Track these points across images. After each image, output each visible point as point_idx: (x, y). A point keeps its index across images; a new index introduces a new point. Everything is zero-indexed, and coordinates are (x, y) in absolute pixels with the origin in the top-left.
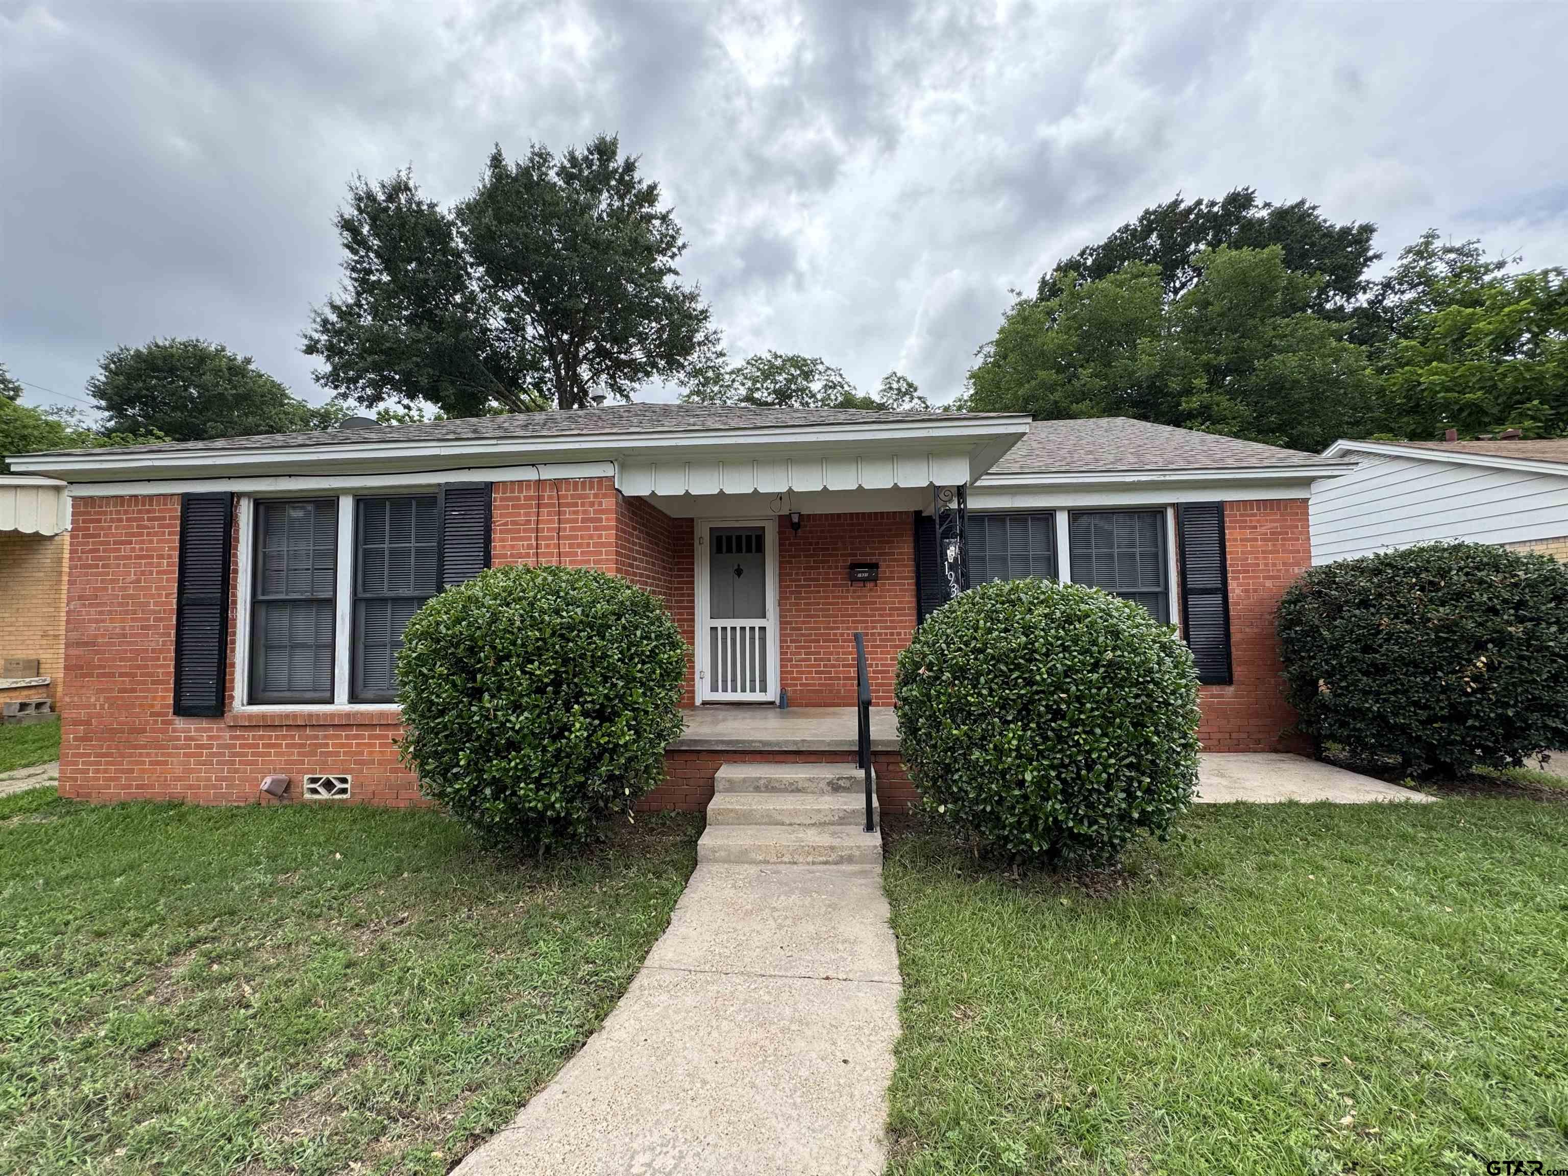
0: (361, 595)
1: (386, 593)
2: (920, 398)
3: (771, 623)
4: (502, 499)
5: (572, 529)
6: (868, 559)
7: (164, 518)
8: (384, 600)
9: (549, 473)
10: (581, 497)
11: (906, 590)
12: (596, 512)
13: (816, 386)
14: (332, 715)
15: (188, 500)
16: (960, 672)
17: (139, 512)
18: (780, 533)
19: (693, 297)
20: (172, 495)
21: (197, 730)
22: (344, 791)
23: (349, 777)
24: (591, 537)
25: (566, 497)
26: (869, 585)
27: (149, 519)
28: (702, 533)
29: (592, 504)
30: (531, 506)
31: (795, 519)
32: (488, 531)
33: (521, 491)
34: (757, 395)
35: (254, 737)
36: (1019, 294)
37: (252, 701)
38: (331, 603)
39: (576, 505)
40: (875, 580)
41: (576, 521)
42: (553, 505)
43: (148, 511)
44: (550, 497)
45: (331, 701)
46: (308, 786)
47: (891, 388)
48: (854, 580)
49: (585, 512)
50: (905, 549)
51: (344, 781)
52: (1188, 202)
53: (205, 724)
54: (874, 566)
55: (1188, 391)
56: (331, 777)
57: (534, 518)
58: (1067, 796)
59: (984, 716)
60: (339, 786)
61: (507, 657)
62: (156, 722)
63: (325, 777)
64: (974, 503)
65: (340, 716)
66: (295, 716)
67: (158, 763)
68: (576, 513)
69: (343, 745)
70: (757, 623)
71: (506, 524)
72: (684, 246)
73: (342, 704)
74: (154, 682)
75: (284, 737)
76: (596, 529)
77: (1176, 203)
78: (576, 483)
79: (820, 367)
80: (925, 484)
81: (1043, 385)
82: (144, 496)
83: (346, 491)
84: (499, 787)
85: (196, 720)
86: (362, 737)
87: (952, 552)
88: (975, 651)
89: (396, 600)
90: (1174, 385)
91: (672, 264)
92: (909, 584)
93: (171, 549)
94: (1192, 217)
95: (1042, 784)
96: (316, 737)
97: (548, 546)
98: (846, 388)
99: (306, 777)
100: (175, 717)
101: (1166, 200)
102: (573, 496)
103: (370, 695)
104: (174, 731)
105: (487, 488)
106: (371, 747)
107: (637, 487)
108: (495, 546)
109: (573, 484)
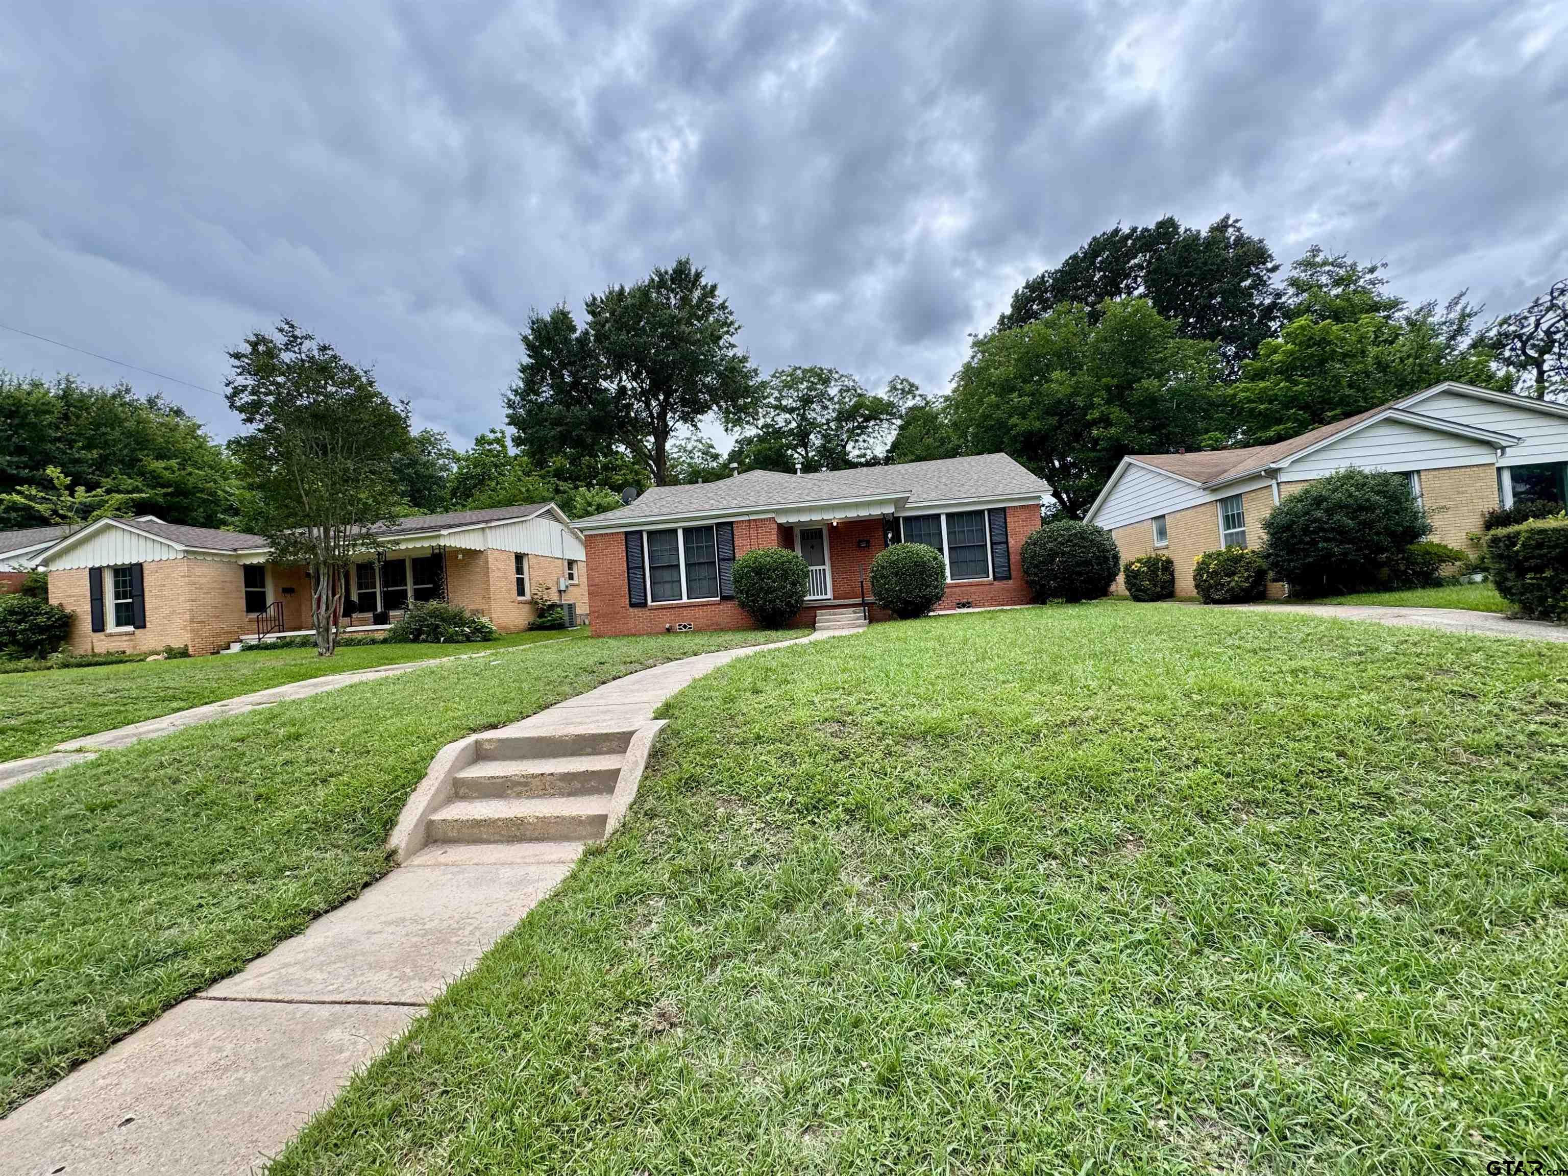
0: (688, 563)
1: (696, 561)
3: (827, 567)
4: (737, 527)
6: (865, 539)
7: (619, 543)
8: (695, 564)
9: (753, 517)
10: (764, 525)
12: (769, 529)
14: (683, 603)
15: (626, 533)
17: (609, 538)
18: (828, 532)
20: (621, 532)
21: (638, 611)
23: (692, 623)
24: (768, 538)
25: (759, 525)
26: (866, 549)
27: (614, 545)
28: (797, 532)
30: (747, 529)
31: (835, 527)
32: (733, 538)
33: (743, 523)
35: (658, 612)
37: (654, 601)
38: (678, 566)
39: (763, 528)
40: (868, 546)
41: (763, 533)
42: (755, 528)
43: (612, 538)
44: (753, 525)
45: (681, 599)
46: (678, 627)
47: (896, 389)
48: (859, 546)
49: (765, 530)
50: (879, 534)
52: (1126, 230)
53: (640, 609)
54: (868, 542)
57: (748, 533)
60: (689, 626)
62: (624, 610)
63: (684, 624)
66: (669, 604)
67: (625, 623)
69: (689, 613)
70: (822, 567)
71: (739, 535)
73: (685, 599)
74: (621, 597)
75: (668, 612)
76: (770, 535)
80: (880, 513)
82: (610, 533)
83: (681, 528)
85: (635, 609)
86: (696, 610)
87: (890, 536)
89: (700, 564)
92: (882, 547)
93: (623, 548)
96: (678, 609)
97: (754, 542)
99: (678, 624)
100: (630, 608)
101: (1110, 229)
103: (693, 597)
104: (630, 612)
105: (731, 523)
106: (699, 612)
107: (782, 520)
108: (736, 543)
109: (761, 520)
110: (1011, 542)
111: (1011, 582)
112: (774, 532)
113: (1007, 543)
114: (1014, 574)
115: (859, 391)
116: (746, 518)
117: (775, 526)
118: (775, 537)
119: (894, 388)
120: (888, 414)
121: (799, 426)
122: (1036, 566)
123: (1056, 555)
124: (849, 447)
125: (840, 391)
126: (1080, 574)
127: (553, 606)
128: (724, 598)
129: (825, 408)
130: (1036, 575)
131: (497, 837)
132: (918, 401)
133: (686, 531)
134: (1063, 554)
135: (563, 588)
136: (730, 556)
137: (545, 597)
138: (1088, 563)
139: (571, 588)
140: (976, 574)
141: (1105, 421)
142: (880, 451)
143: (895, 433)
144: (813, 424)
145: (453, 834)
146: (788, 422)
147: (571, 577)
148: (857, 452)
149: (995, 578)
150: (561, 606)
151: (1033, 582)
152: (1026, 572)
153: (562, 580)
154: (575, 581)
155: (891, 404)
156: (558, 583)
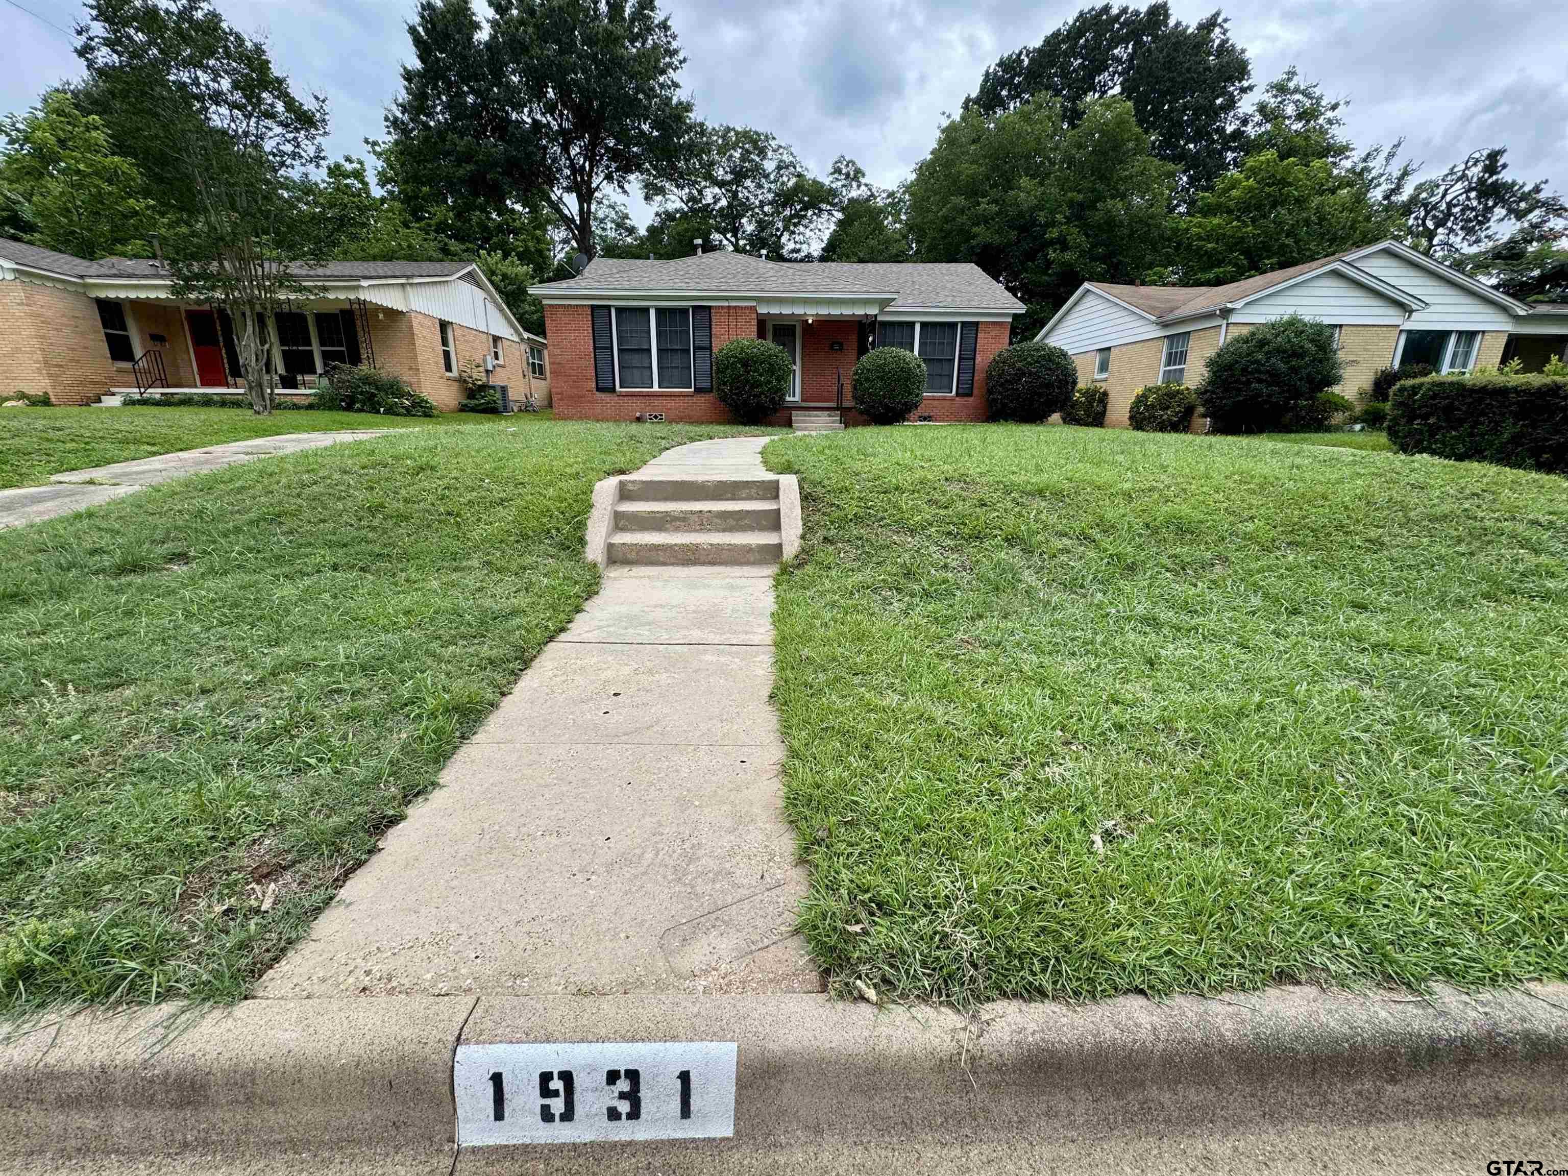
0: (660, 348)
1: (671, 347)
3: (798, 367)
4: (715, 313)
5: (741, 325)
6: (839, 341)
7: (583, 314)
8: (668, 350)
9: (732, 303)
10: (744, 314)
11: (854, 352)
12: (749, 319)
14: (653, 392)
15: (593, 307)
17: (573, 311)
18: (802, 330)
20: (586, 305)
21: (605, 396)
22: (662, 419)
23: (663, 414)
25: (738, 313)
26: (839, 352)
27: (577, 315)
29: (747, 316)
30: (725, 316)
31: (810, 322)
32: (711, 325)
33: (722, 310)
35: (625, 397)
37: (622, 387)
38: (649, 351)
39: (742, 316)
40: (841, 349)
41: (742, 322)
42: (734, 316)
43: (577, 312)
44: (733, 313)
45: (652, 387)
46: (648, 417)
48: (832, 350)
49: (745, 319)
50: (854, 337)
53: (607, 394)
54: (841, 344)
56: (657, 414)
57: (727, 320)
60: (660, 417)
62: (590, 393)
63: (654, 414)
64: (881, 319)
65: (656, 392)
67: (591, 409)
68: (742, 319)
69: (660, 403)
71: (717, 322)
73: (656, 388)
74: (588, 379)
75: (636, 397)
76: (749, 326)
79: (772, 143)
80: (863, 313)
82: (575, 306)
83: (653, 307)
85: (604, 393)
86: (667, 400)
87: (871, 339)
89: (673, 350)
93: (588, 327)
96: (648, 397)
97: (732, 331)
99: (648, 414)
100: (597, 393)
102: (741, 313)
103: (664, 386)
104: (598, 396)
105: (710, 308)
106: (671, 403)
107: (763, 310)
108: (714, 331)
109: (742, 308)
110: (979, 359)
111: (971, 399)
112: (755, 322)
113: (974, 359)
114: (975, 392)
115: (799, 169)
116: (726, 304)
117: (754, 316)
118: (754, 328)
119: (838, 171)
120: (829, 203)
121: (730, 206)
122: (1002, 385)
123: (1024, 374)
124: (784, 240)
125: (779, 168)
126: (1040, 395)
127: (484, 387)
128: (698, 390)
129: (760, 186)
130: (1000, 393)
131: (673, 560)
132: (863, 192)
133: (660, 311)
134: (1030, 374)
135: (490, 368)
136: (706, 343)
137: (475, 376)
138: (1049, 385)
139: (498, 369)
140: (940, 389)
141: (1062, 243)
142: (816, 248)
143: (833, 227)
144: (746, 207)
145: (633, 556)
146: (716, 200)
147: (496, 356)
148: (791, 246)
149: (957, 394)
150: (493, 387)
151: (995, 400)
152: (990, 391)
153: (489, 358)
154: (501, 362)
155: (833, 193)
156: (485, 361)
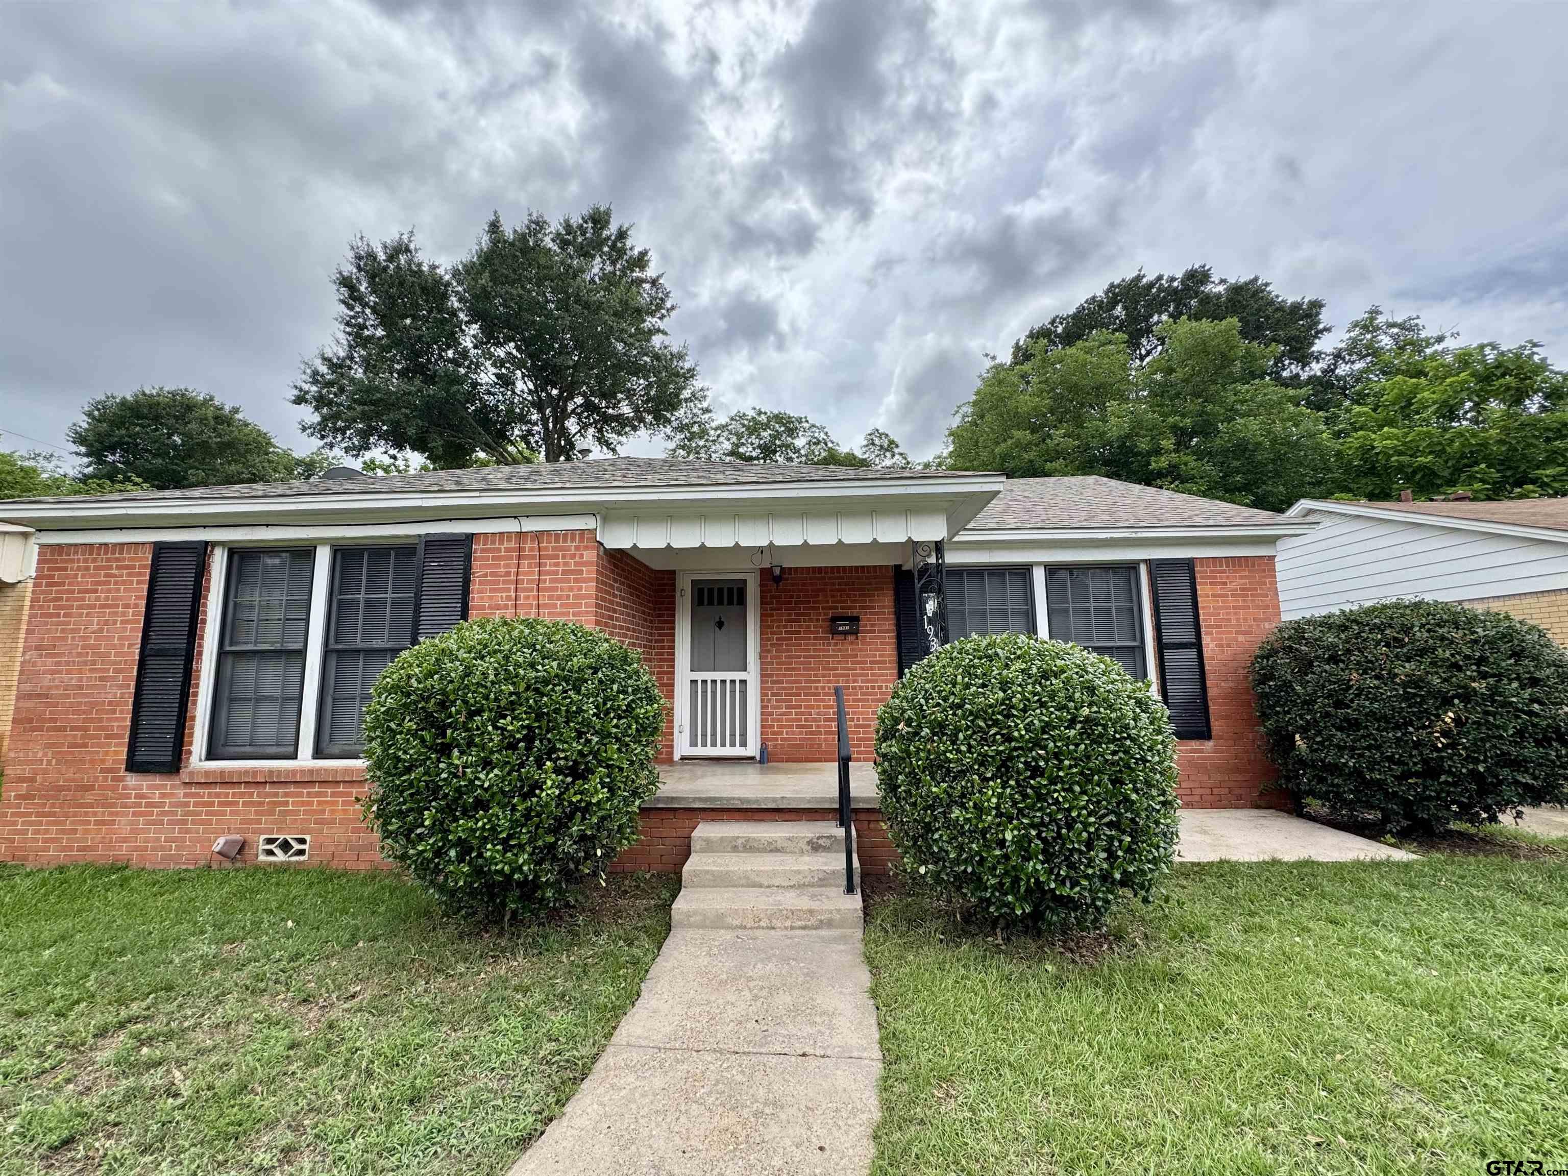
0: (333, 646)
1: (359, 644)
2: (901, 454)
3: (752, 675)
4: (482, 551)
5: (551, 581)
6: (849, 613)
7: (134, 567)
8: (358, 651)
9: (531, 525)
10: (562, 549)
11: (888, 644)
12: (576, 564)
13: (800, 442)
14: (294, 772)
16: (939, 728)
17: (108, 560)
18: (761, 585)
19: (680, 357)
20: (144, 544)
21: (149, 787)
22: (301, 852)
23: (308, 838)
24: (571, 589)
25: (547, 549)
26: (850, 638)
27: (118, 568)
28: (684, 585)
29: (573, 556)
30: (511, 558)
31: (777, 571)
32: (467, 582)
33: (501, 542)
34: (741, 450)
35: (210, 795)
36: (994, 358)
37: (211, 755)
38: (302, 654)
39: (557, 557)
40: (855, 633)
41: (556, 573)
42: (533, 557)
43: (118, 560)
44: (531, 549)
45: (294, 756)
46: (263, 846)
47: (873, 444)
48: (834, 632)
49: (566, 564)
50: (885, 603)
51: (302, 841)
52: (1150, 277)
53: (157, 780)
54: (855, 619)
55: (1157, 451)
56: (288, 837)
57: (514, 570)
58: (1049, 857)
59: (962, 773)
60: (297, 846)
61: (479, 712)
62: (106, 779)
63: (282, 837)
64: (952, 558)
65: (302, 771)
66: (255, 772)
67: (103, 822)
68: (557, 565)
69: (303, 803)
70: (738, 676)
71: (485, 575)
72: (673, 308)
73: (305, 759)
74: (108, 737)
75: (242, 795)
76: (576, 581)
77: (1139, 278)
78: (557, 535)
79: (806, 425)
80: (903, 539)
81: (1018, 444)
82: (115, 545)
83: (323, 541)
84: (464, 848)
85: (150, 777)
86: (325, 794)
87: (931, 607)
88: (953, 706)
89: (369, 652)
90: (1143, 445)
91: (661, 325)
92: (890, 638)
93: (137, 598)
94: (1154, 290)
95: (1022, 843)
96: (276, 795)
97: (527, 598)
98: (830, 445)
99: (263, 837)
100: (127, 774)
101: (1130, 275)
102: (554, 549)
103: (336, 750)
104: (124, 788)
105: (468, 540)
107: (619, 538)
108: (475, 590)
109: (555, 536)
110: (1208, 644)
111: (1209, 745)
112: (590, 572)
113: (1198, 649)
114: (1217, 726)
116: (510, 526)
117: (590, 555)
118: (589, 588)
132: (898, 461)
133: (344, 552)
155: (866, 463)
